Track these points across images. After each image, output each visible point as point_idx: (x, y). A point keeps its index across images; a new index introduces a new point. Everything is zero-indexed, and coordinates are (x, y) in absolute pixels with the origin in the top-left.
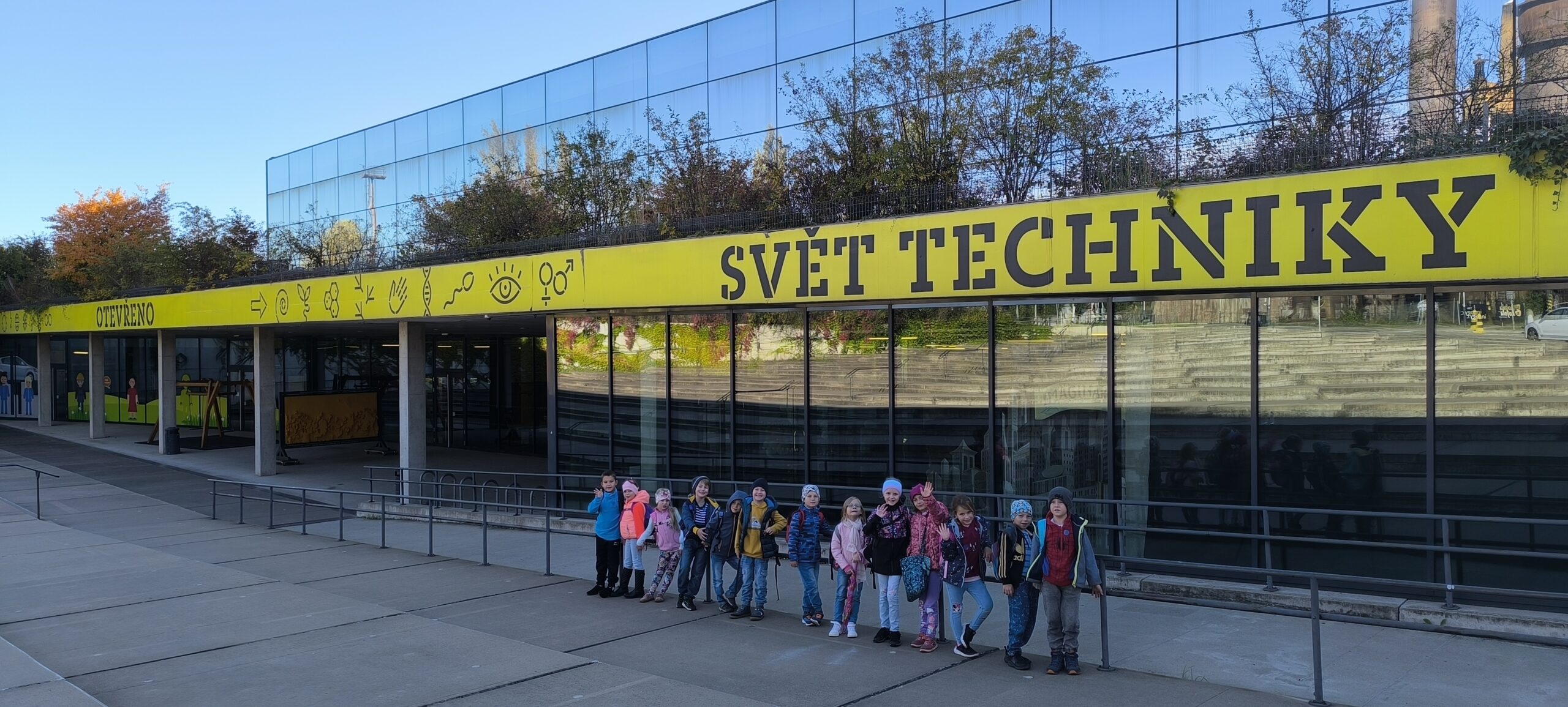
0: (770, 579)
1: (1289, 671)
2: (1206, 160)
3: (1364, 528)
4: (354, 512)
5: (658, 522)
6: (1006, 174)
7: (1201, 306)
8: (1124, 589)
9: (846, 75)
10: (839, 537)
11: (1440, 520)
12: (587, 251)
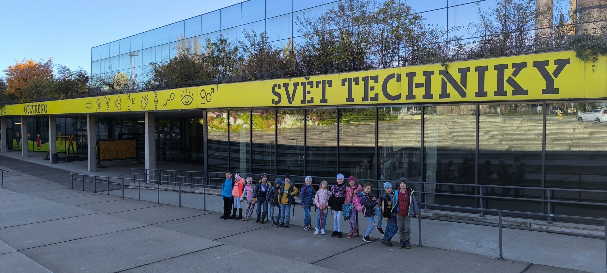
0: (291, 213)
1: (489, 247)
2: (460, 52)
3: (517, 193)
4: (128, 186)
5: (247, 190)
6: (383, 57)
7: (455, 108)
8: (427, 216)
9: (321, 18)
10: (318, 196)
11: (547, 190)
12: (219, 85)
